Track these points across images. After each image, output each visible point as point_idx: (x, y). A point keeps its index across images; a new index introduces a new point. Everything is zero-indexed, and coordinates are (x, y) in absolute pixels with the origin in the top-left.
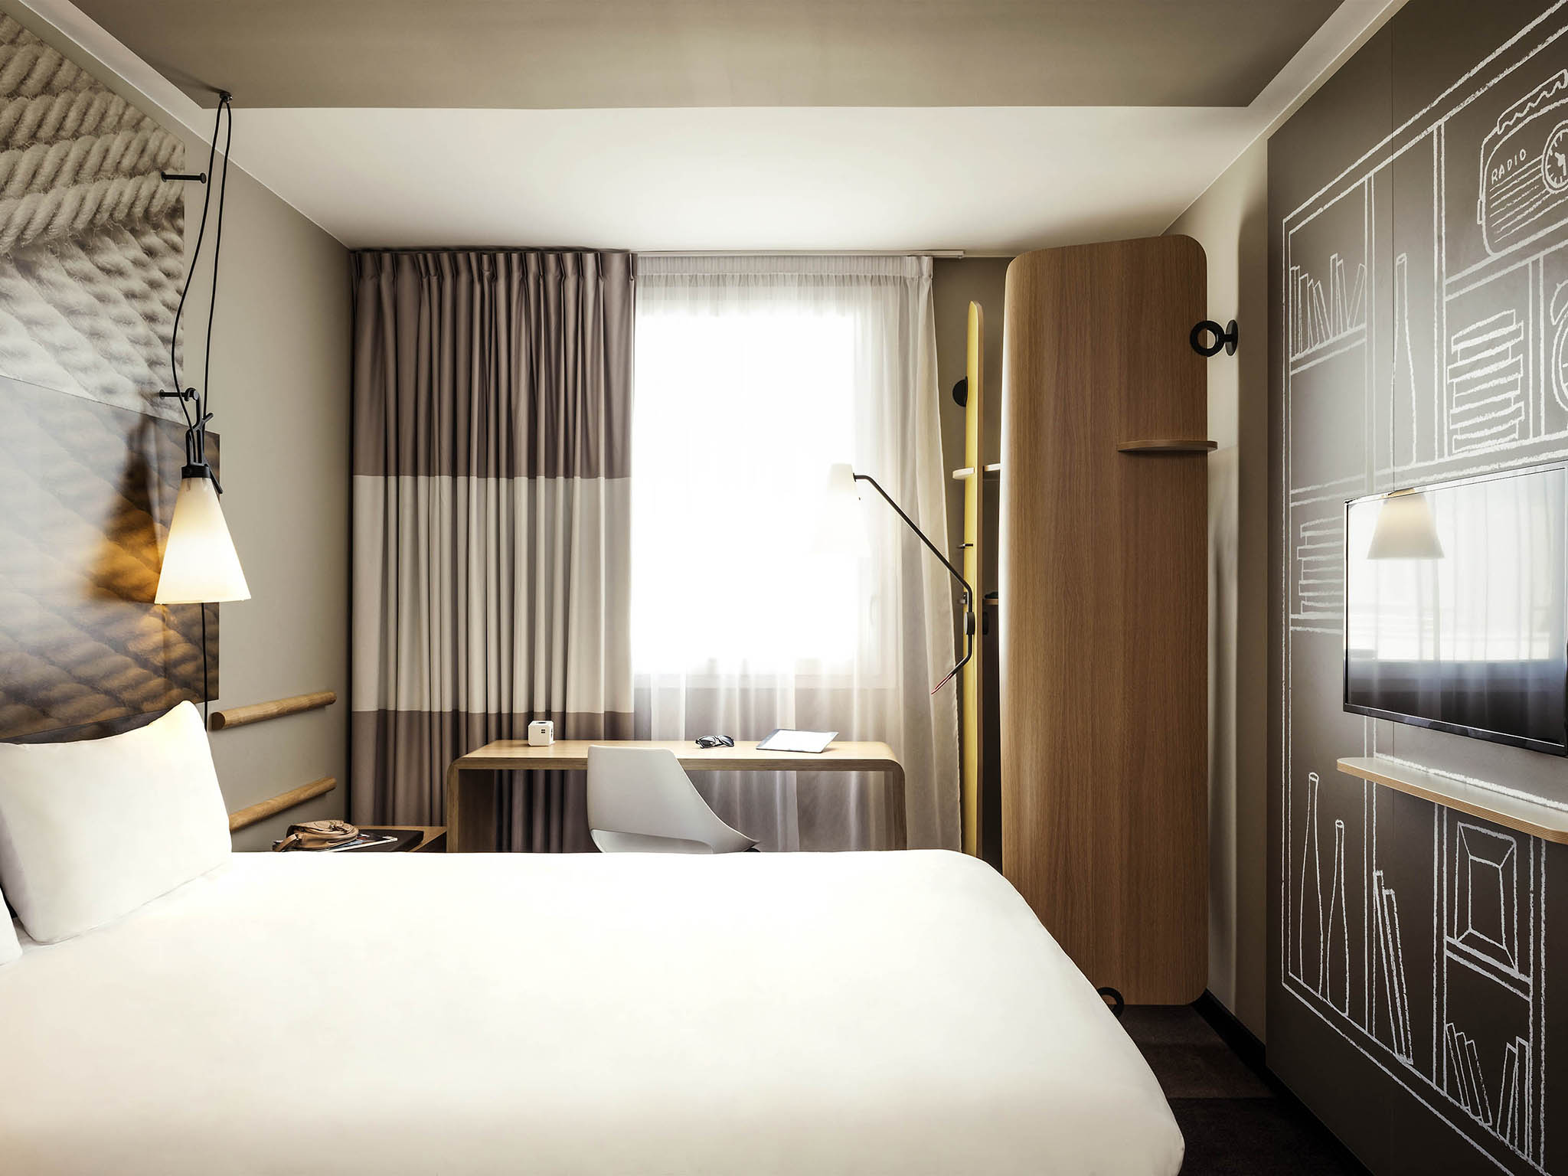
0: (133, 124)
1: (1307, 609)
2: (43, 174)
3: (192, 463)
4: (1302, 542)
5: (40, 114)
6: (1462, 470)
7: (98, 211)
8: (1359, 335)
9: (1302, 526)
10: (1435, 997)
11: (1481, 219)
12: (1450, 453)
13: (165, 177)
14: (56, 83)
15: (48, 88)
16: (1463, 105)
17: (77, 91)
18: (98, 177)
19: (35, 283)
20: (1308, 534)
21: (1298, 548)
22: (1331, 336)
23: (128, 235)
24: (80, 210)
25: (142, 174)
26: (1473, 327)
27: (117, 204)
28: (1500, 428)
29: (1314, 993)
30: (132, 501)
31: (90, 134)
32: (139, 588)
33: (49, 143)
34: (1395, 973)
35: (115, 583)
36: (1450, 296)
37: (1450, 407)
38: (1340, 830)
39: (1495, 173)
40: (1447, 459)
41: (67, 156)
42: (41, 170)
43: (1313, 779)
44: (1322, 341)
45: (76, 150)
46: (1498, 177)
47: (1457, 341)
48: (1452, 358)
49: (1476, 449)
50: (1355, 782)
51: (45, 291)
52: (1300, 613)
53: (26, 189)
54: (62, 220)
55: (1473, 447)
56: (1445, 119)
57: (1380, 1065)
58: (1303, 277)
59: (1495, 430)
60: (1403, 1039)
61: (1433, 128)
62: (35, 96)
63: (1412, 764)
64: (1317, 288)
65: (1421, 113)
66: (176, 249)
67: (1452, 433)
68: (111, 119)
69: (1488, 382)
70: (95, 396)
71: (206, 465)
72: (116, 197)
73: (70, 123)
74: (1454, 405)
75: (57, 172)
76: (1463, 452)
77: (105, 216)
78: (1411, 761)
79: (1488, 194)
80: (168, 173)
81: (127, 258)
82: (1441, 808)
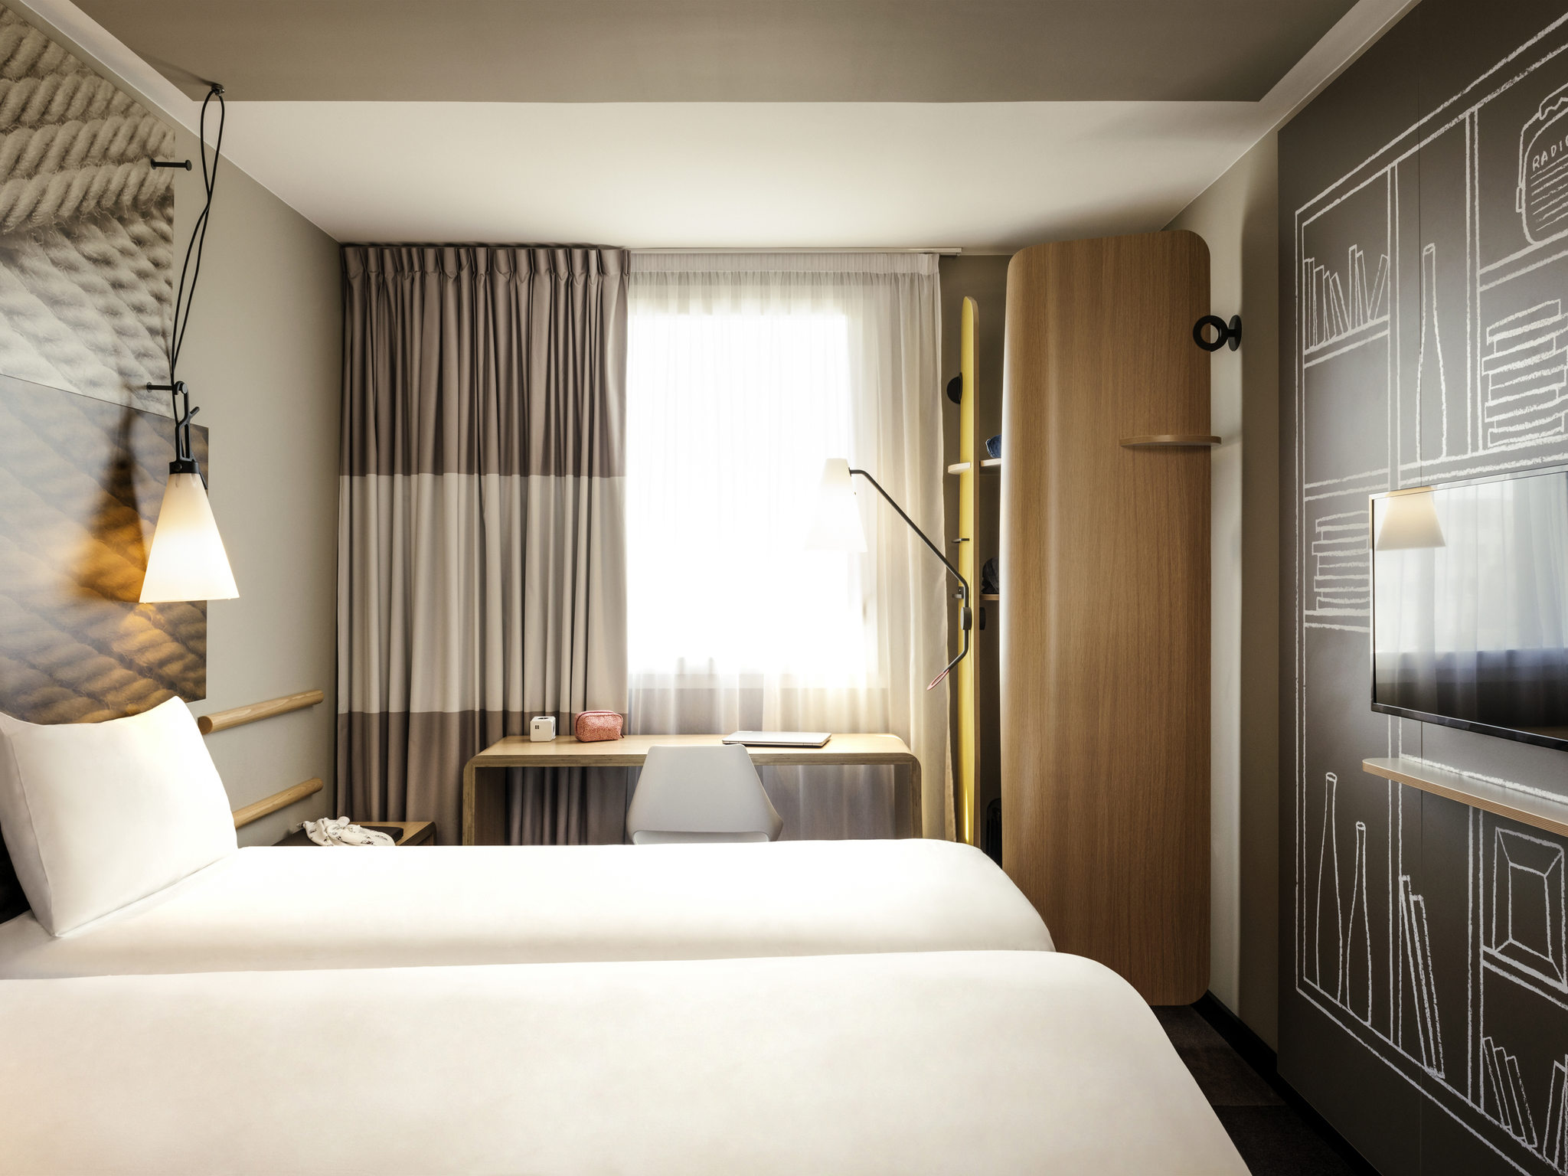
0: (122, 109)
1: (1323, 605)
2: (27, 159)
3: (182, 458)
4: (1318, 537)
5: (24, 98)
6: (1499, 464)
7: (84, 198)
8: (1382, 327)
9: (1317, 521)
10: (1470, 1009)
11: (1520, 207)
12: (1485, 447)
13: (154, 164)
14: (41, 65)
15: (32, 70)
16: (1499, 92)
17: (64, 75)
18: (85, 163)
19: (17, 272)
20: (1324, 529)
21: (1313, 543)
22: (1350, 328)
23: (116, 224)
24: (66, 197)
25: (131, 161)
26: (1512, 318)
27: (105, 191)
28: (1543, 421)
29: (1333, 1000)
30: (117, 497)
31: (77, 119)
32: (124, 587)
33: (34, 127)
34: (1424, 982)
35: (99, 581)
36: (1484, 286)
37: (1485, 399)
38: (1361, 832)
39: (1536, 160)
40: (1481, 452)
41: (52, 141)
42: (25, 155)
43: (1331, 779)
44: (1339, 333)
45: (63, 134)
46: (1540, 163)
47: (1493, 333)
48: (1487, 350)
49: (1514, 443)
50: (1378, 782)
51: (27, 281)
52: (1315, 610)
53: (9, 174)
54: (47, 206)
55: (1512, 440)
56: (1479, 105)
57: (1407, 1078)
58: (1318, 269)
59: (1536, 423)
60: (1433, 1051)
61: (1466, 114)
62: (19, 78)
63: (1443, 766)
64: (1334, 281)
65: (1451, 101)
66: (165, 238)
67: (1486, 426)
68: (99, 104)
69: (1529, 374)
70: (79, 388)
71: (193, 460)
72: (104, 184)
73: (56, 107)
74: (1490, 398)
75: (42, 157)
76: (1500, 445)
77: (90, 204)
78: (1442, 763)
79: (1528, 182)
80: (158, 159)
81: (114, 247)
82: (1476, 811)
